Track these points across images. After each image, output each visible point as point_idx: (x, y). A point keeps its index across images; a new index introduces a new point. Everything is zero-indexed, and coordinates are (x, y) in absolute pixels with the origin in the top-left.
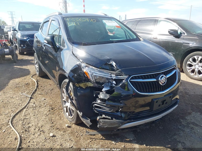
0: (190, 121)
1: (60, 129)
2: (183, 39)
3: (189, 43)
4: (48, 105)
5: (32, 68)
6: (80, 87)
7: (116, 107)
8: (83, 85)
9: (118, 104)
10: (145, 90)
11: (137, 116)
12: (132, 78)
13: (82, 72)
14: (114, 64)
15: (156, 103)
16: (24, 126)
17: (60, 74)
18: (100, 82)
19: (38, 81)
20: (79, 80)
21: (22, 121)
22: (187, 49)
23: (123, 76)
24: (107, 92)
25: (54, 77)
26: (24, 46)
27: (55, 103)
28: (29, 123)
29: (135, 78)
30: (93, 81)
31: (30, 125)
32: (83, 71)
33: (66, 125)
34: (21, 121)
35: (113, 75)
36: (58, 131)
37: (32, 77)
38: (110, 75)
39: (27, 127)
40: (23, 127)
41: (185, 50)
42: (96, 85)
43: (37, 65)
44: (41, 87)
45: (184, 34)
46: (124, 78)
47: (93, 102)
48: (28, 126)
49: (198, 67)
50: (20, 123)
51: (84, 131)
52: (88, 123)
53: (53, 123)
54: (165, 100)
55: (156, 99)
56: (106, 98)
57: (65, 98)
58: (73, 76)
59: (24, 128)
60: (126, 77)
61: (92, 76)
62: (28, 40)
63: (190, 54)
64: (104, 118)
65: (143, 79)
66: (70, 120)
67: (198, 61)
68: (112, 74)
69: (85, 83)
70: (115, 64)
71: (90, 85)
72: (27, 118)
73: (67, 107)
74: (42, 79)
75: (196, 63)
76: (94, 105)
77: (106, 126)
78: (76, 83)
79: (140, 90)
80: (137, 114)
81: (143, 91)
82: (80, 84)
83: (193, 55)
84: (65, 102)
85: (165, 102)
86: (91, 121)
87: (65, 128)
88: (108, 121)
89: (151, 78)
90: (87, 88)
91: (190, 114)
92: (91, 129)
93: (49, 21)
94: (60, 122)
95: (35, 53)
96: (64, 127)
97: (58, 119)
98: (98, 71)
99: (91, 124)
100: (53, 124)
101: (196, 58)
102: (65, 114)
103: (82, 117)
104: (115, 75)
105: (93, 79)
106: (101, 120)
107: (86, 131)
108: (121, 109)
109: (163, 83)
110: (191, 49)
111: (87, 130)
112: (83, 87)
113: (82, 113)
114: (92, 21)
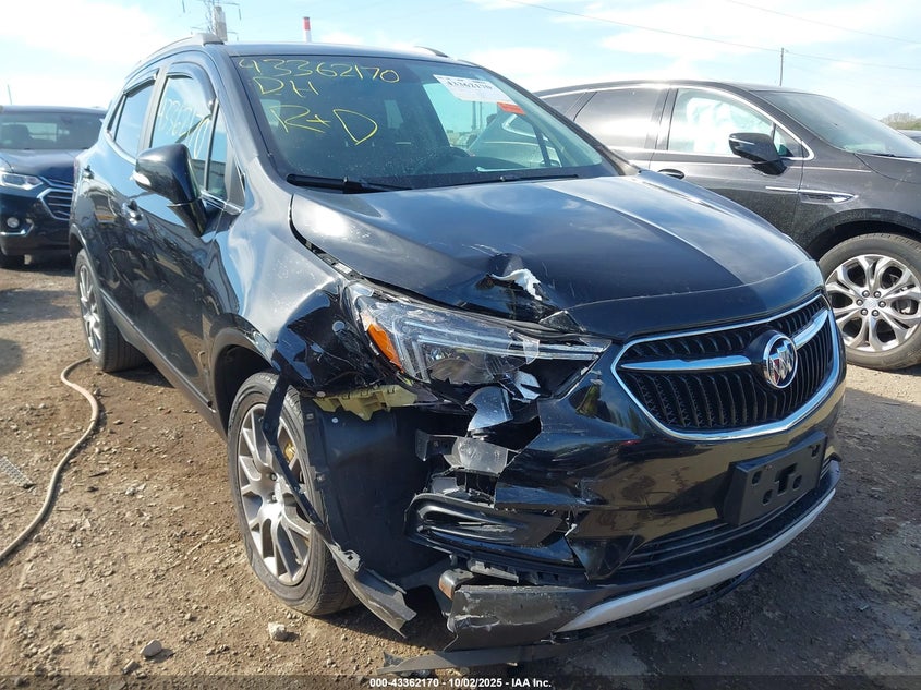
0: (900, 571)
1: (236, 654)
2: (801, 176)
3: (828, 197)
4: (164, 521)
5: (69, 329)
6: (340, 412)
7: (548, 514)
8: (357, 402)
9: (561, 496)
10: (696, 416)
11: (657, 557)
12: (631, 356)
13: (354, 330)
14: (529, 281)
15: (754, 481)
16: (28, 645)
17: (223, 346)
18: (452, 381)
19: (98, 394)
20: (337, 373)
21: (16, 615)
22: (822, 222)
23: (583, 344)
24: (495, 436)
25: (189, 368)
26: (22, 225)
27: (200, 505)
28: (57, 628)
29: (646, 353)
30: (419, 375)
31: (66, 637)
32: (361, 325)
33: (273, 628)
34: (10, 615)
35: (527, 342)
36: (226, 663)
37: (66, 375)
38: (512, 342)
39: (50, 651)
40: (22, 655)
41: (811, 229)
42: (432, 399)
43: (95, 311)
44: (120, 423)
45: (804, 153)
46: (589, 357)
47: (416, 497)
48: (56, 643)
49: (878, 308)
50: (8, 629)
51: (373, 654)
52: (392, 612)
53: (192, 619)
54: (791, 469)
55: (750, 462)
56: (489, 470)
57: (255, 477)
58: (300, 357)
59: (28, 656)
60: (600, 350)
61: (411, 353)
62: (41, 196)
63: (836, 247)
64: (481, 580)
65: (686, 357)
66: (288, 596)
67: (873, 277)
68: (521, 336)
69: (371, 392)
70: (538, 282)
71: (398, 396)
72: (44, 597)
73: (268, 523)
74: (120, 383)
75: (866, 288)
76: (422, 513)
77: (495, 619)
78: (321, 394)
79: (670, 417)
80: (654, 548)
81: (686, 422)
82: (340, 398)
83: (851, 250)
84: (255, 499)
85: (792, 476)
86: (410, 600)
87: (263, 643)
88: (506, 596)
89: (724, 352)
90: (382, 415)
91: (889, 530)
92: (409, 641)
93: (151, 82)
94: (232, 612)
95: (83, 253)
96: (262, 640)
97: (221, 594)
98: (442, 319)
99: (414, 614)
100: (197, 628)
101: (866, 265)
102: (257, 568)
103: (361, 577)
104: (541, 343)
105: (416, 368)
106: (467, 590)
107: (386, 656)
108: (574, 526)
109: (784, 377)
110: (838, 222)
111: (387, 652)
112: (361, 415)
113: (356, 558)
114: (378, 76)
